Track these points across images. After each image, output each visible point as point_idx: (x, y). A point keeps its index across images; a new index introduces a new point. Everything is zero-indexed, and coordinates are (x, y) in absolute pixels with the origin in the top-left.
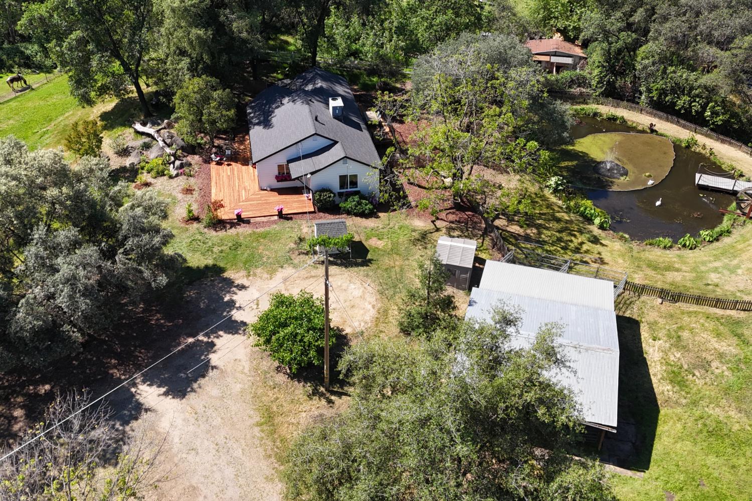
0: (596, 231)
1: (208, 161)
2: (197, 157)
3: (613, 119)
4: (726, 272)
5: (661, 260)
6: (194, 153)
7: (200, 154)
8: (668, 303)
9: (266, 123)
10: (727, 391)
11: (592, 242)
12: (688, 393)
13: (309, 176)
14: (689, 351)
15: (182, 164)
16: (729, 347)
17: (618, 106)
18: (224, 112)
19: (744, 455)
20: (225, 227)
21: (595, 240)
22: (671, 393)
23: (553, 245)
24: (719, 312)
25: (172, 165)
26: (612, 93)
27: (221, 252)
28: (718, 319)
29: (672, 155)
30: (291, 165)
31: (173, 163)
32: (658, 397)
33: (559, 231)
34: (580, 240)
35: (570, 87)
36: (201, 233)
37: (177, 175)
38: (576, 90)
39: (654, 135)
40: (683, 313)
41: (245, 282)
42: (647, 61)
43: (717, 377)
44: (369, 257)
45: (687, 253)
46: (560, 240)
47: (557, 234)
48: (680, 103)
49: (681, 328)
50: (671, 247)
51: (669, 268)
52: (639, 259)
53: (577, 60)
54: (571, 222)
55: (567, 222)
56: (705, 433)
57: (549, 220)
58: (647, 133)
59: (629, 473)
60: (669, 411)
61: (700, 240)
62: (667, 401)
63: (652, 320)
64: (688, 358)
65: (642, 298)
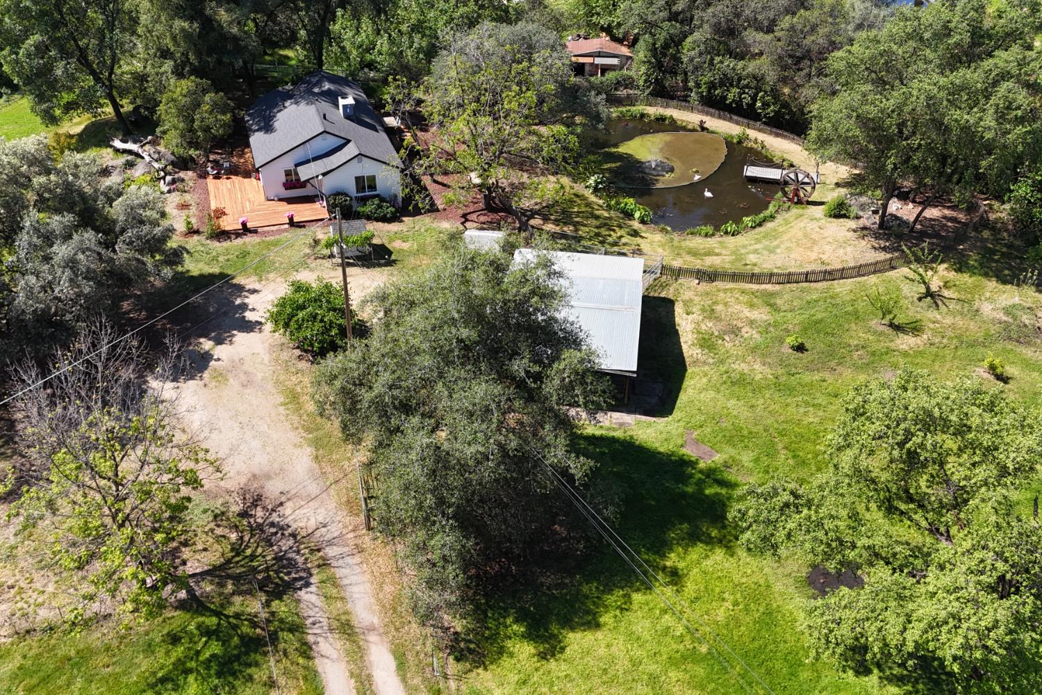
0: (636, 225)
1: (204, 175)
2: (190, 173)
3: (661, 119)
4: (766, 253)
5: (702, 247)
6: (187, 169)
7: (194, 170)
8: (705, 284)
9: (268, 128)
10: (754, 350)
11: (632, 235)
12: (716, 354)
13: (320, 177)
14: (721, 320)
15: (173, 179)
16: (761, 314)
17: (667, 106)
18: (219, 117)
19: (763, 397)
20: (229, 238)
21: (635, 234)
22: (700, 355)
23: (590, 240)
24: (755, 287)
25: (162, 181)
26: (661, 92)
27: (228, 260)
28: (753, 293)
29: (725, 151)
30: (299, 169)
31: (164, 178)
32: (687, 360)
33: (597, 227)
34: (619, 234)
35: (616, 89)
36: (203, 245)
37: (169, 192)
38: (622, 92)
40: (719, 290)
41: (257, 286)
42: (693, 52)
43: (745, 340)
44: (393, 257)
45: (730, 240)
46: (598, 235)
47: (596, 230)
48: (730, 96)
49: (715, 303)
50: (713, 235)
51: (710, 253)
52: (680, 248)
53: (624, 60)
54: (610, 218)
55: (606, 218)
56: (729, 384)
57: (588, 218)
58: (696, 131)
59: (654, 419)
60: (696, 370)
61: (742, 226)
62: (695, 362)
63: (687, 298)
64: (720, 326)
65: (680, 281)
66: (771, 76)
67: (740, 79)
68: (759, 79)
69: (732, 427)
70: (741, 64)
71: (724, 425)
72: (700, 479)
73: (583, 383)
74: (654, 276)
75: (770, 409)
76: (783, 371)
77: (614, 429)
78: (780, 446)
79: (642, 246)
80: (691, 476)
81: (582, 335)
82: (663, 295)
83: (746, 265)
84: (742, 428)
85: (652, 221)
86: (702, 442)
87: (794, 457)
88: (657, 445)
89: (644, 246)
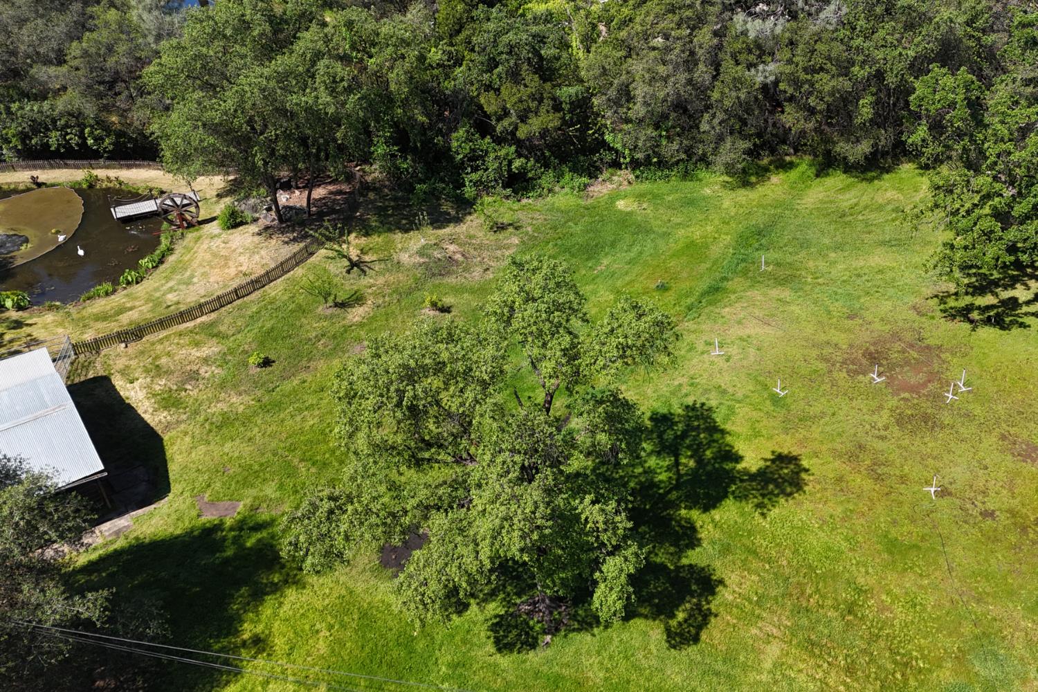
0: (14, 315)
4: (182, 287)
5: (108, 308)
8: (133, 344)
10: (222, 386)
11: (14, 328)
12: (185, 408)
14: (172, 372)
16: (211, 349)
19: (256, 425)
21: (18, 324)
22: (169, 418)
24: (190, 324)
28: (191, 332)
29: (80, 201)
32: (156, 428)
39: (44, 188)
40: (153, 344)
43: (208, 380)
48: (53, 142)
49: (157, 358)
50: (114, 291)
51: (121, 310)
52: (83, 318)
56: (215, 430)
58: (33, 189)
59: (153, 506)
60: (174, 433)
61: (142, 271)
62: (168, 426)
63: (121, 366)
64: (175, 378)
65: (103, 353)
66: (90, 109)
67: (54, 121)
68: (77, 116)
69: (240, 469)
70: (46, 105)
71: (231, 472)
72: (234, 537)
73: (44, 515)
74: (68, 361)
75: (268, 434)
76: (261, 391)
77: (112, 542)
78: (296, 461)
79: (35, 334)
80: (224, 539)
81: (13, 465)
82: (91, 375)
83: (169, 306)
84: (251, 465)
85: (32, 304)
86: (218, 500)
87: (313, 464)
88: (171, 530)
89: (37, 333)
